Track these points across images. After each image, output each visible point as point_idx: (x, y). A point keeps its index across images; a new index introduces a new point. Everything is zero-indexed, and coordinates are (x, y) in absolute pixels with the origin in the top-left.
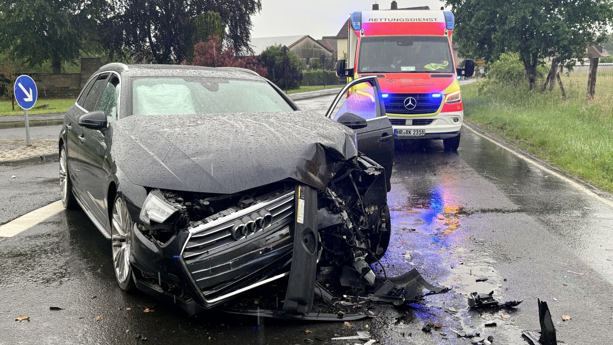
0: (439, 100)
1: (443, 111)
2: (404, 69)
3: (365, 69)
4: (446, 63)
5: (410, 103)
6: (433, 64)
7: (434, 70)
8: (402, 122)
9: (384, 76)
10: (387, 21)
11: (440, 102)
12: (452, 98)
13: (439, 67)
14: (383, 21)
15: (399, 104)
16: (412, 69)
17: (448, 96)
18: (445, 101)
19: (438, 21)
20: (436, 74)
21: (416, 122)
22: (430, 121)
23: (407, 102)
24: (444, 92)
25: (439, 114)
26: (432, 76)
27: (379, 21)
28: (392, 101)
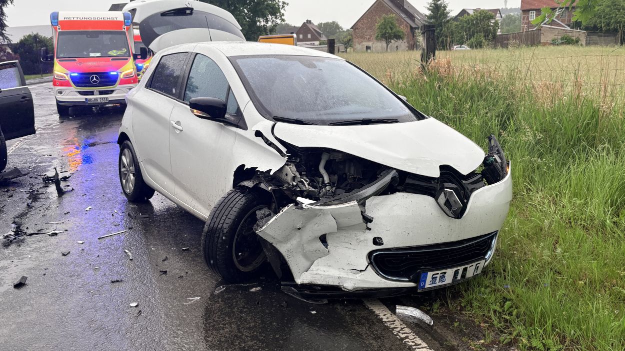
0: (116, 77)
1: (120, 84)
2: (92, 55)
3: (62, 55)
4: (125, 50)
5: (95, 79)
6: (114, 51)
7: (115, 55)
8: (92, 93)
9: (75, 60)
10: (79, 19)
12: (127, 75)
13: (119, 53)
14: (75, 19)
15: (87, 80)
16: (99, 54)
17: (123, 74)
18: (121, 76)
19: (118, 19)
20: (116, 58)
21: (101, 93)
22: (112, 92)
23: (93, 78)
24: (119, 71)
25: (117, 86)
26: (113, 60)
27: (72, 19)
28: (81, 78)
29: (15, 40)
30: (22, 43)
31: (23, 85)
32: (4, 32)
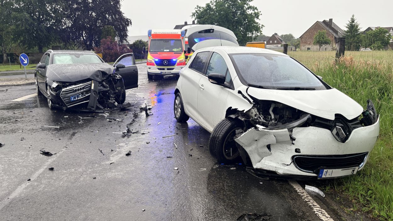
0: (176, 61)
1: (177, 65)
2: (165, 51)
3: (152, 51)
4: (180, 49)
5: (166, 62)
6: (175, 49)
7: (176, 51)
8: (164, 69)
9: (157, 53)
10: (160, 33)
11: (176, 62)
12: (181, 61)
13: (178, 50)
14: (159, 33)
15: (161, 63)
16: (168, 51)
17: (179, 60)
18: (178, 61)
19: (178, 33)
20: (176, 53)
21: (168, 69)
22: (173, 69)
23: (164, 62)
24: (177, 59)
25: (176, 66)
26: (174, 53)
27: (157, 33)
28: (160, 62)
29: (131, 42)
30: (134, 44)
31: (134, 65)
32: (127, 39)
